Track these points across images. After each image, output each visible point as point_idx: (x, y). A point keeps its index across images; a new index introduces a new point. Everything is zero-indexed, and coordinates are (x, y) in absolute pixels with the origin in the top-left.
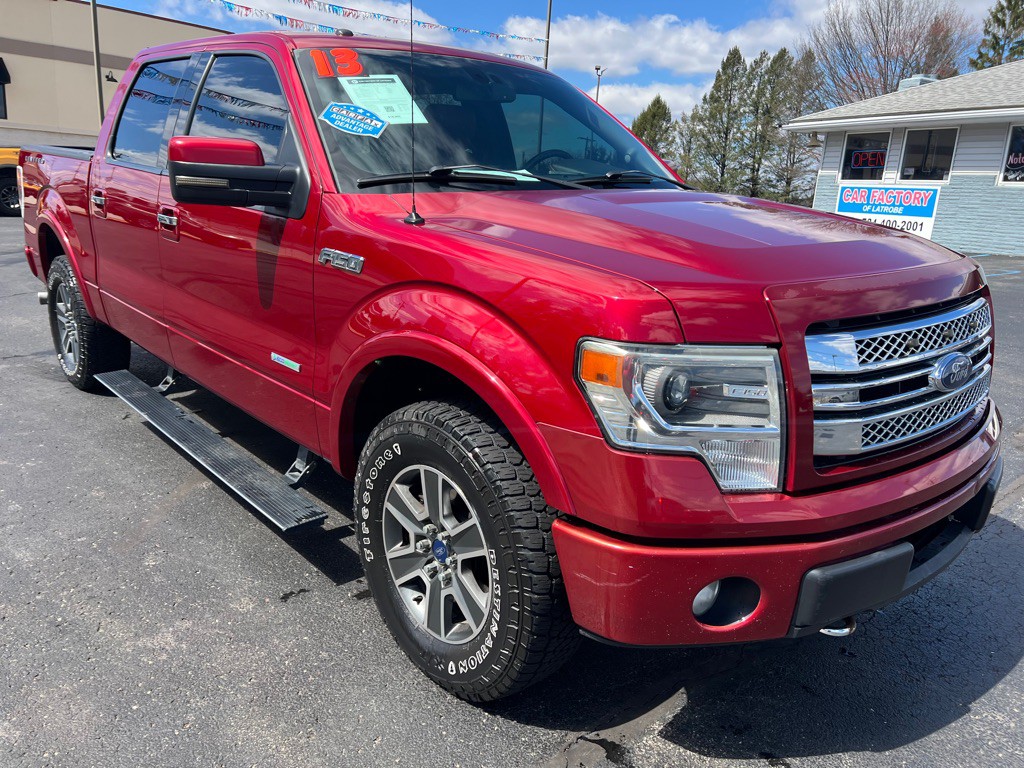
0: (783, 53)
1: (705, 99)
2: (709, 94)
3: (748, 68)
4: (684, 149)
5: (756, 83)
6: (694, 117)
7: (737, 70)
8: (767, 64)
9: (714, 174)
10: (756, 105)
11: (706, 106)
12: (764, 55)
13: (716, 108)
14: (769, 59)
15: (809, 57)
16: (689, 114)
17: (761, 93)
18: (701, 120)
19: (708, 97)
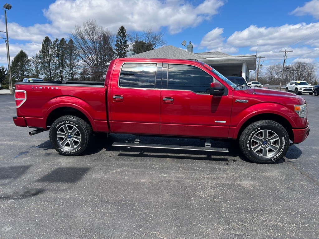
0: (63, 39)
1: (40, 52)
2: (41, 50)
3: (53, 43)
4: (35, 67)
5: (56, 48)
6: (37, 57)
7: (49, 43)
8: (59, 42)
9: (48, 75)
10: (58, 54)
11: (41, 54)
12: (57, 39)
13: (44, 55)
14: (59, 41)
15: (71, 41)
16: (35, 56)
17: (59, 51)
18: (40, 58)
19: (41, 51)
